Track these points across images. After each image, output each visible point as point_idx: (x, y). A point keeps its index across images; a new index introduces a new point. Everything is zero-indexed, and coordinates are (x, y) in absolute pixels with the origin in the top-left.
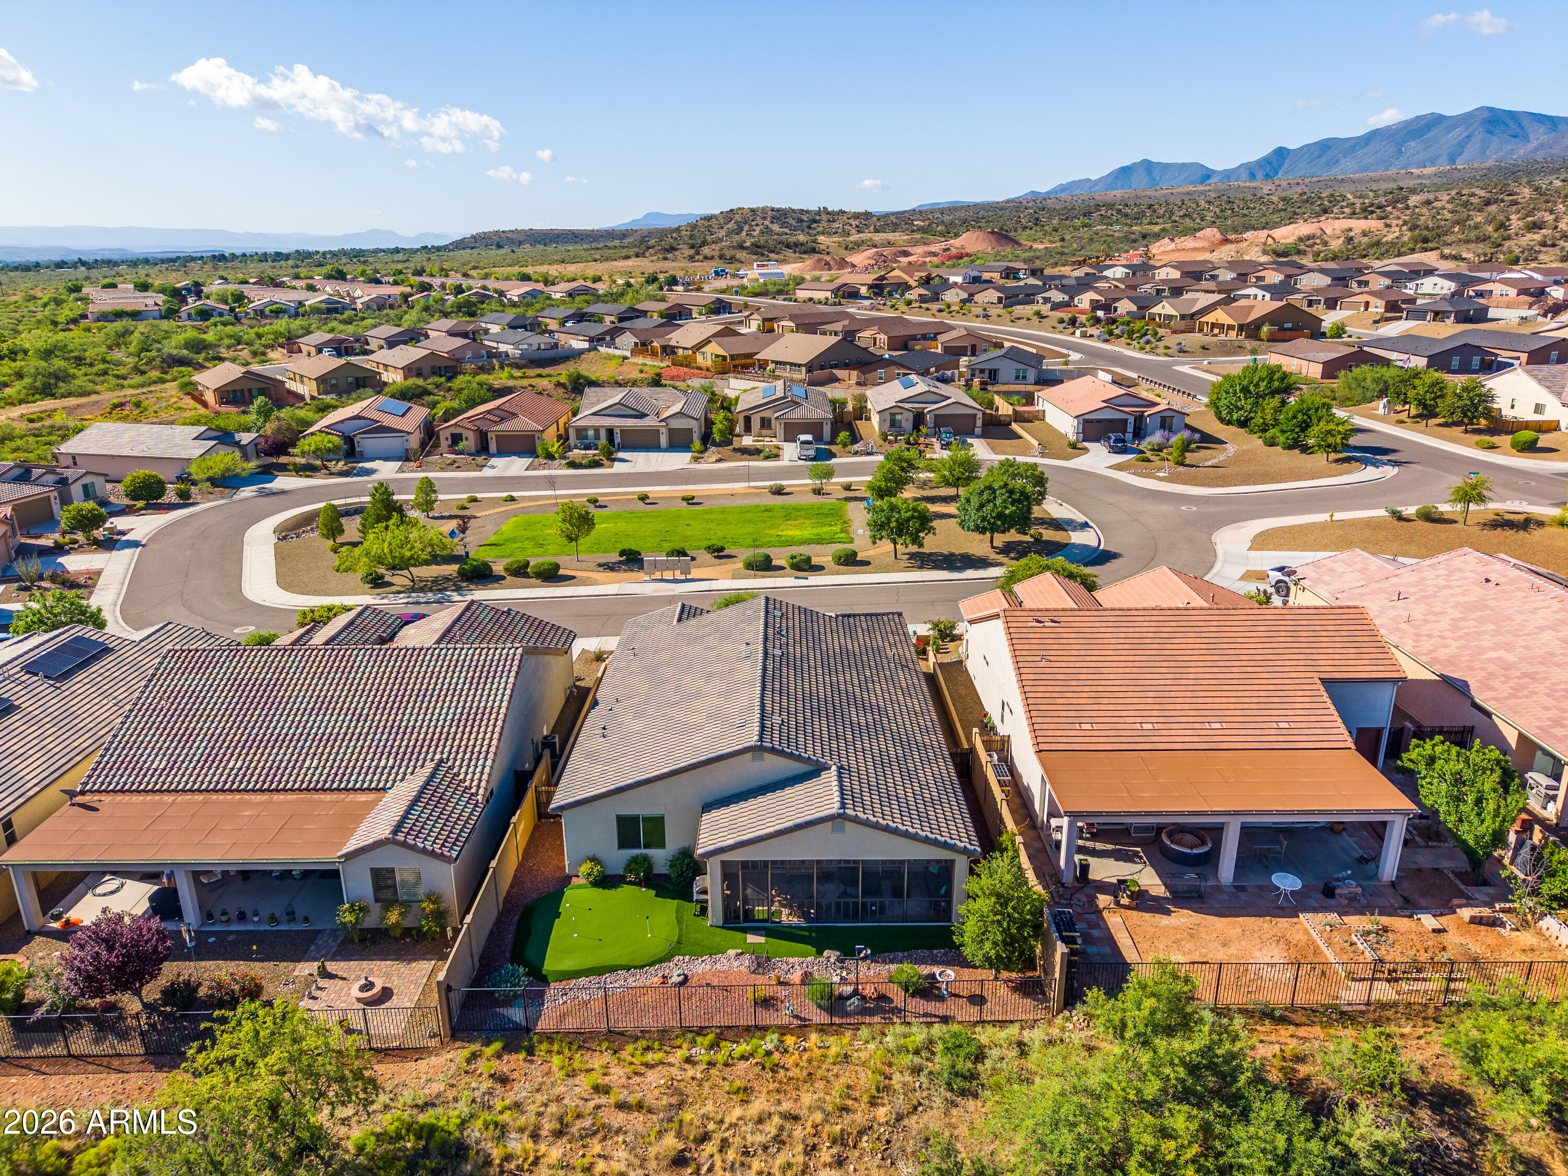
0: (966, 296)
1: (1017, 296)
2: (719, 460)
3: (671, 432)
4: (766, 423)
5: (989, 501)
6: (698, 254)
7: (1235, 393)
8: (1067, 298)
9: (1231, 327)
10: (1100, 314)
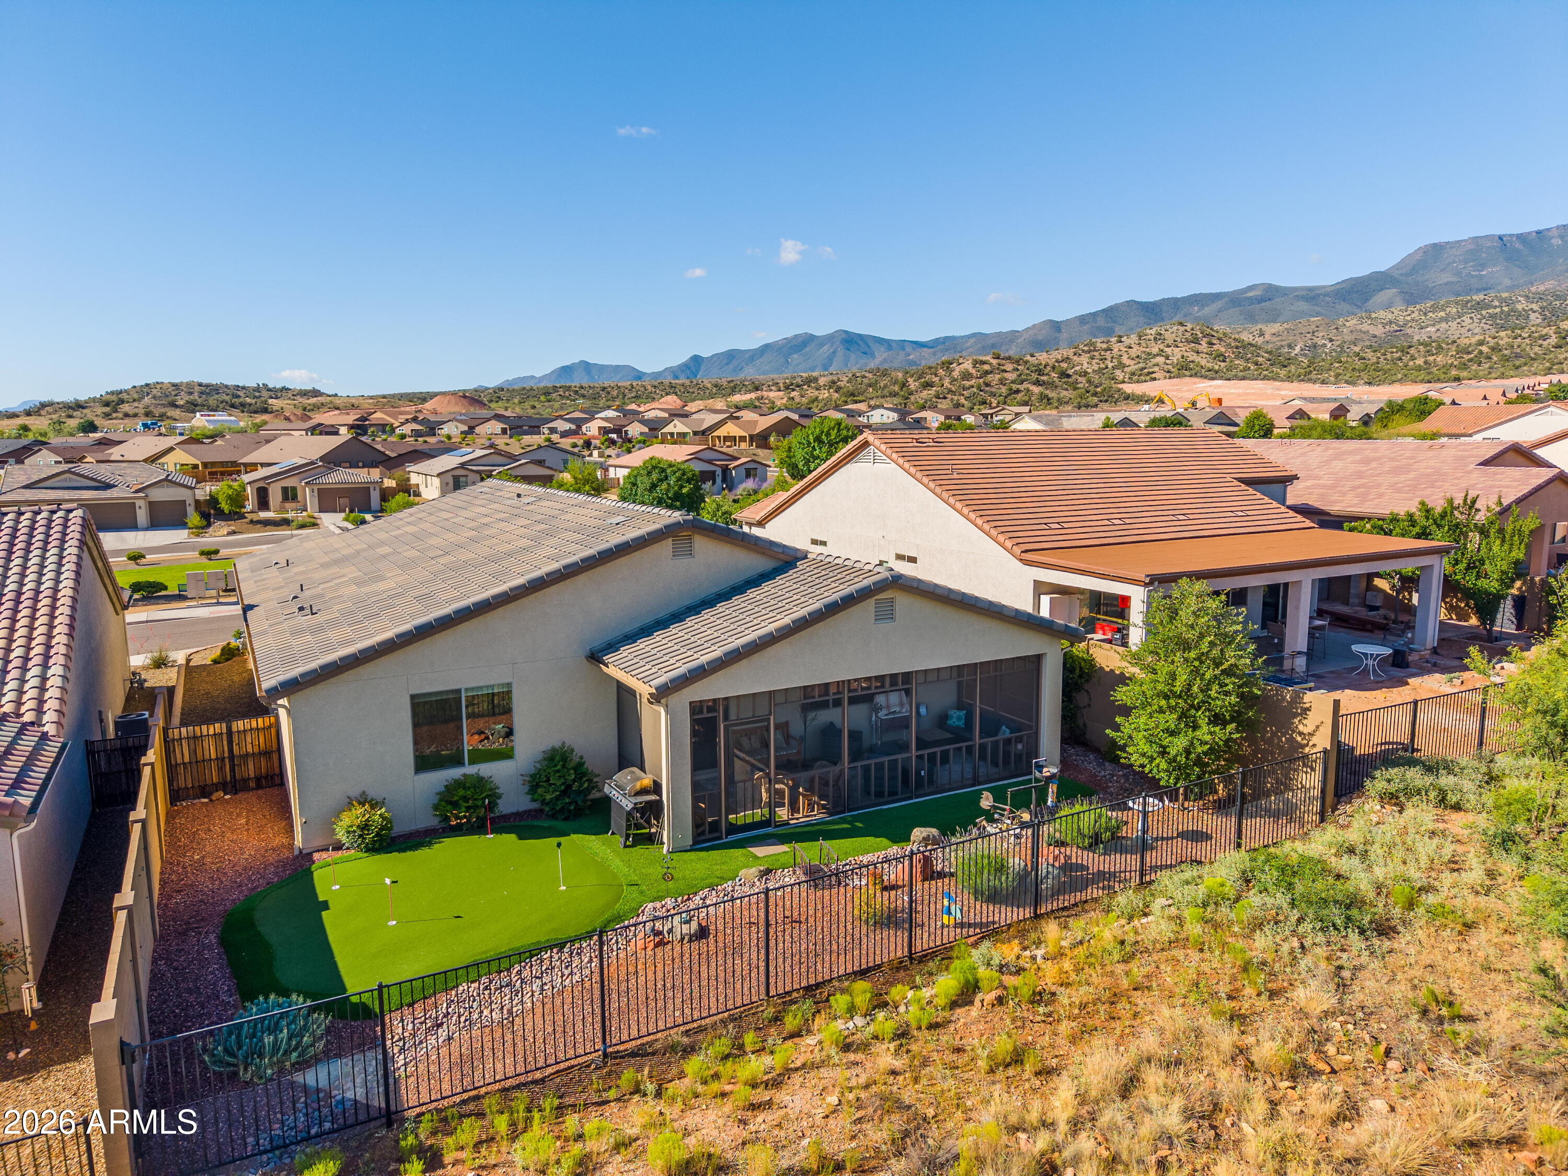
0: (466, 428)
1: (521, 427)
2: (229, 534)
3: (152, 506)
4: (289, 495)
5: (661, 480)
6: (116, 411)
7: (809, 443)
8: (573, 427)
9: (742, 439)
10: (614, 436)
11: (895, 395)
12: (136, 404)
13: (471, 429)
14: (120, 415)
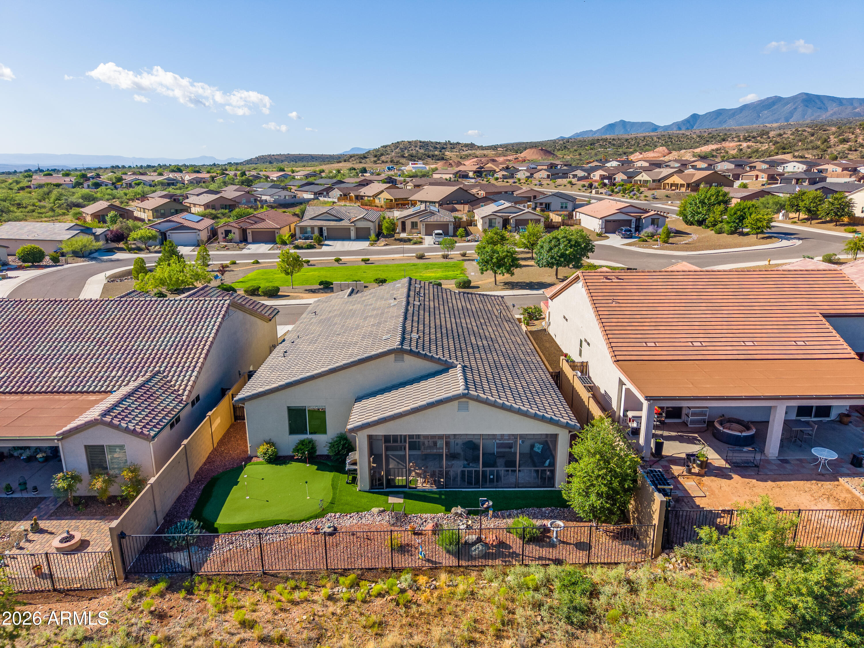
0: (529, 174)
1: (558, 174)
2: (387, 245)
3: (357, 229)
4: (414, 225)
5: (555, 246)
6: (379, 160)
7: (696, 204)
8: (586, 174)
9: (682, 185)
10: (606, 181)
11: (817, 148)
12: (387, 156)
13: (532, 174)
14: (380, 162)
